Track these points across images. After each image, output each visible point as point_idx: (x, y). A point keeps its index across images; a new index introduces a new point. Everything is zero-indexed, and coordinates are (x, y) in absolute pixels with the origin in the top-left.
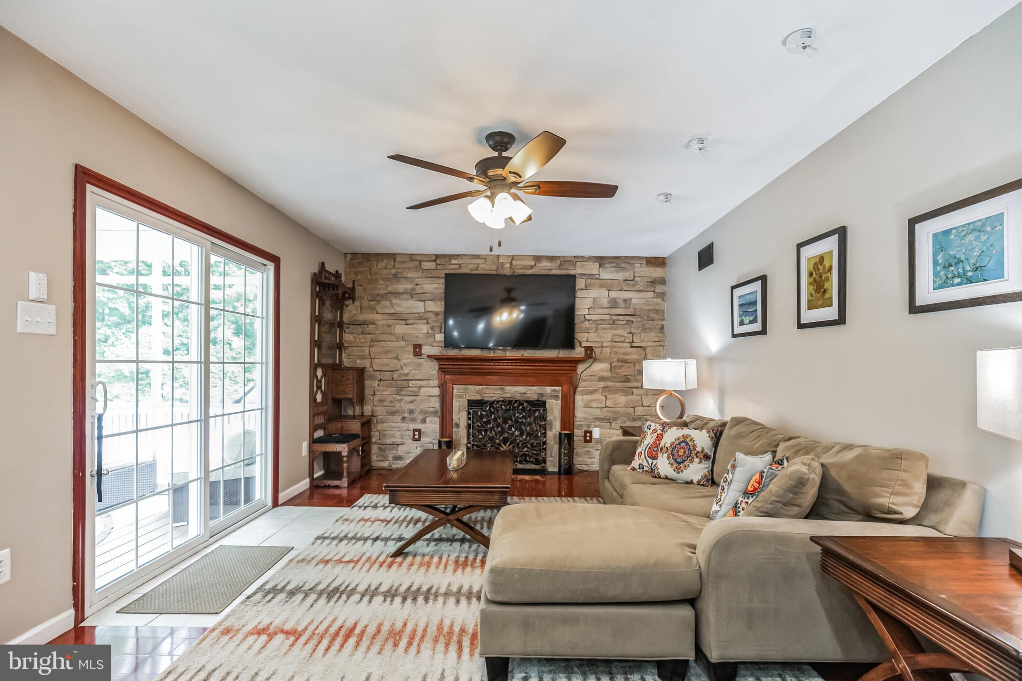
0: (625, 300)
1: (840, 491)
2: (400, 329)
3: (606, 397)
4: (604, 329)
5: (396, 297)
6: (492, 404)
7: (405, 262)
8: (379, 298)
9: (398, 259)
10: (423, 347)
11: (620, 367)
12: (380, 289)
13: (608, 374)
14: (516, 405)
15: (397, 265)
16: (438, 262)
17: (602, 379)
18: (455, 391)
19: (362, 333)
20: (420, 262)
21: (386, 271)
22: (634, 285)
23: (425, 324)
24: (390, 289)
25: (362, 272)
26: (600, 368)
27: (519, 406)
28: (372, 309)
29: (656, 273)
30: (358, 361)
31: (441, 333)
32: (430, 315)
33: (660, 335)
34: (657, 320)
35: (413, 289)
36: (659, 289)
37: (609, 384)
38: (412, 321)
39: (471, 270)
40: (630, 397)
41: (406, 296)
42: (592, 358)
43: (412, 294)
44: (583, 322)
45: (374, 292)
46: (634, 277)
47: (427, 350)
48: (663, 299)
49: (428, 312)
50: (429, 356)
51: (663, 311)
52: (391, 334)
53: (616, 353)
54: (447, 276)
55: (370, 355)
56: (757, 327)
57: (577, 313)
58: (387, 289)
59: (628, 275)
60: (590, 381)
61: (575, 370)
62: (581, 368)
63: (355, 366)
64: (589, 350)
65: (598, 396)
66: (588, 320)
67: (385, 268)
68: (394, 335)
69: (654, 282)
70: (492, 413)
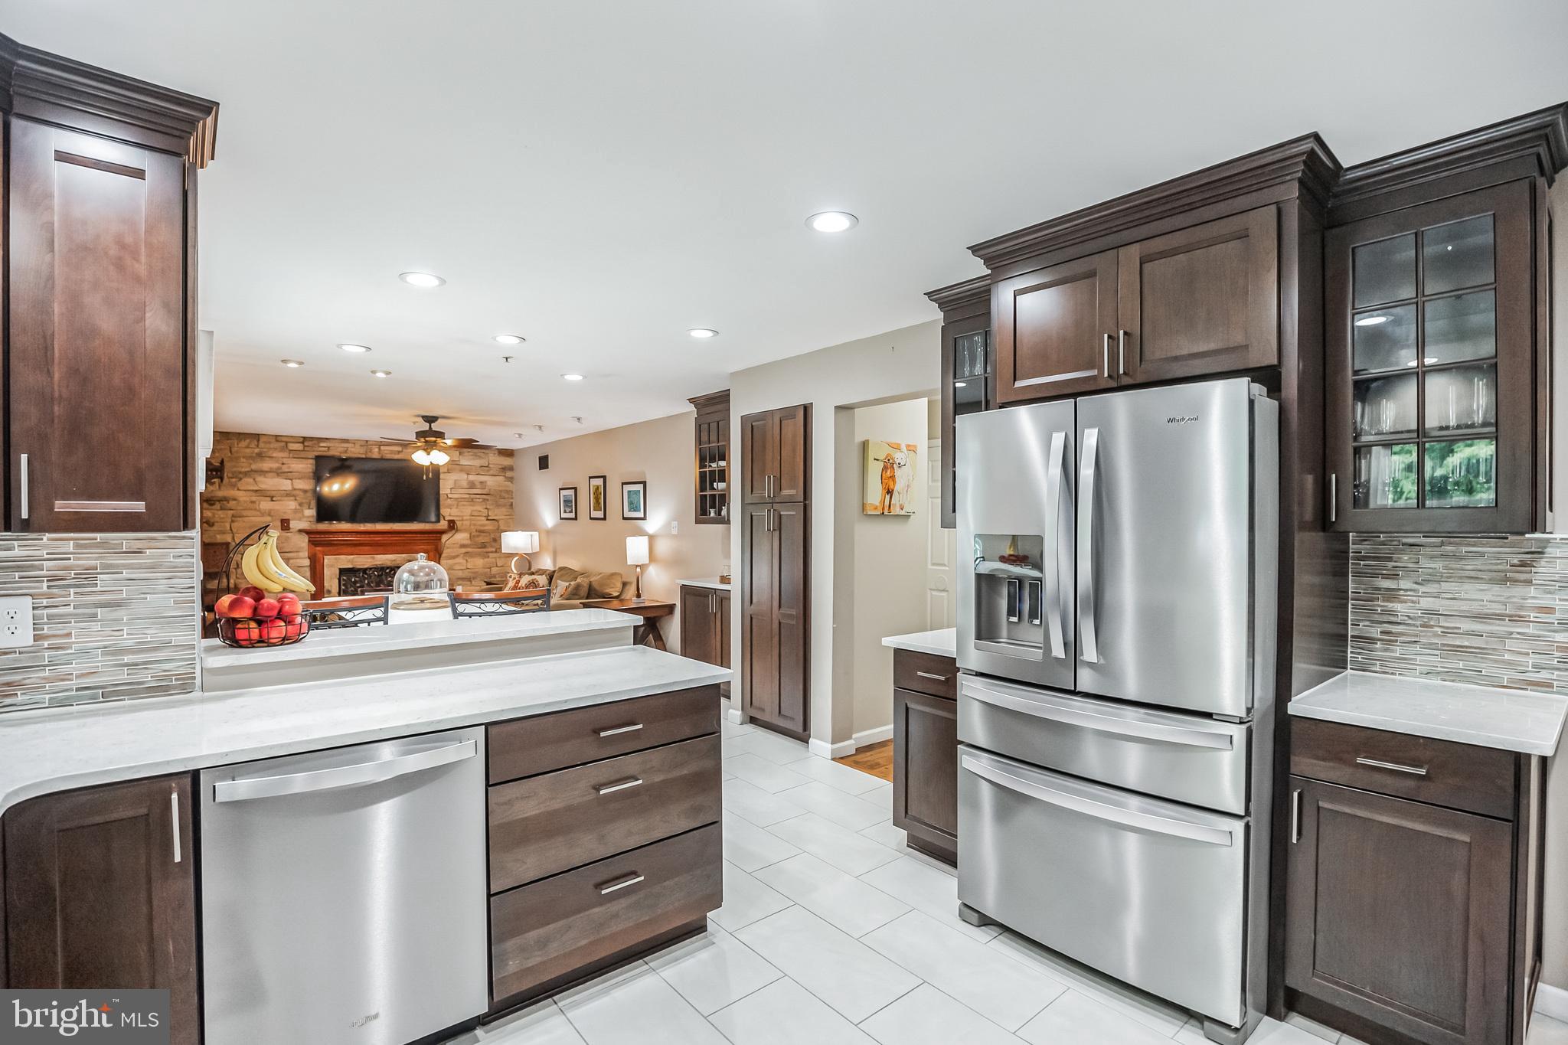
0: (481, 482)
1: (595, 590)
2: (265, 505)
3: (467, 560)
4: (464, 505)
5: (260, 475)
6: (365, 571)
7: (270, 443)
8: (241, 476)
9: (262, 439)
10: (291, 522)
11: (478, 536)
12: (242, 467)
13: (468, 542)
14: (388, 571)
15: (261, 445)
16: (306, 444)
17: (463, 546)
18: (326, 561)
19: (222, 509)
20: (287, 443)
21: (248, 450)
22: (488, 471)
23: (292, 500)
24: (254, 467)
25: (221, 449)
26: (461, 537)
27: (390, 571)
28: (233, 486)
29: (506, 461)
30: (218, 536)
31: (309, 508)
32: (297, 492)
33: (510, 510)
34: (508, 498)
35: (280, 468)
36: (509, 474)
37: (469, 550)
38: (279, 498)
39: (341, 453)
40: (486, 560)
41: (270, 474)
42: (454, 529)
43: (279, 473)
44: (446, 500)
45: (235, 469)
46: (489, 464)
47: (295, 525)
48: (512, 482)
49: (295, 489)
50: (300, 531)
51: (512, 492)
52: (255, 509)
53: (475, 525)
54: (318, 458)
55: (231, 530)
56: (572, 515)
57: (441, 492)
58: (250, 467)
59: (484, 462)
60: (453, 548)
61: (440, 539)
62: (444, 538)
63: (215, 541)
64: (452, 525)
65: (459, 560)
66: (451, 498)
67: (247, 447)
68: (259, 511)
69: (504, 469)
70: (365, 578)
